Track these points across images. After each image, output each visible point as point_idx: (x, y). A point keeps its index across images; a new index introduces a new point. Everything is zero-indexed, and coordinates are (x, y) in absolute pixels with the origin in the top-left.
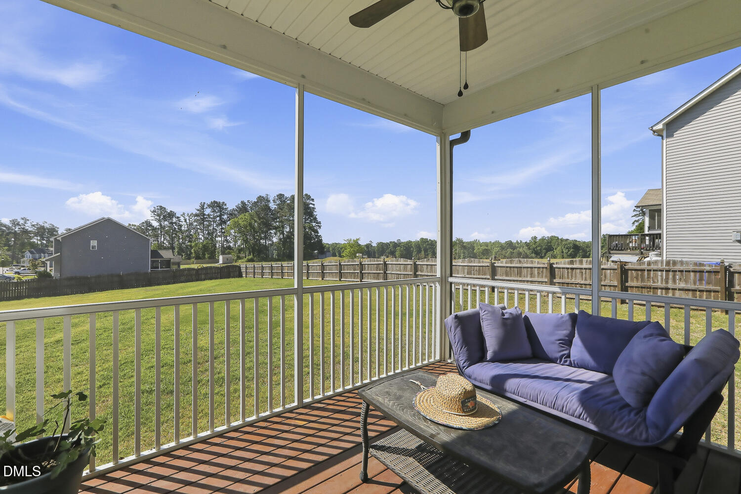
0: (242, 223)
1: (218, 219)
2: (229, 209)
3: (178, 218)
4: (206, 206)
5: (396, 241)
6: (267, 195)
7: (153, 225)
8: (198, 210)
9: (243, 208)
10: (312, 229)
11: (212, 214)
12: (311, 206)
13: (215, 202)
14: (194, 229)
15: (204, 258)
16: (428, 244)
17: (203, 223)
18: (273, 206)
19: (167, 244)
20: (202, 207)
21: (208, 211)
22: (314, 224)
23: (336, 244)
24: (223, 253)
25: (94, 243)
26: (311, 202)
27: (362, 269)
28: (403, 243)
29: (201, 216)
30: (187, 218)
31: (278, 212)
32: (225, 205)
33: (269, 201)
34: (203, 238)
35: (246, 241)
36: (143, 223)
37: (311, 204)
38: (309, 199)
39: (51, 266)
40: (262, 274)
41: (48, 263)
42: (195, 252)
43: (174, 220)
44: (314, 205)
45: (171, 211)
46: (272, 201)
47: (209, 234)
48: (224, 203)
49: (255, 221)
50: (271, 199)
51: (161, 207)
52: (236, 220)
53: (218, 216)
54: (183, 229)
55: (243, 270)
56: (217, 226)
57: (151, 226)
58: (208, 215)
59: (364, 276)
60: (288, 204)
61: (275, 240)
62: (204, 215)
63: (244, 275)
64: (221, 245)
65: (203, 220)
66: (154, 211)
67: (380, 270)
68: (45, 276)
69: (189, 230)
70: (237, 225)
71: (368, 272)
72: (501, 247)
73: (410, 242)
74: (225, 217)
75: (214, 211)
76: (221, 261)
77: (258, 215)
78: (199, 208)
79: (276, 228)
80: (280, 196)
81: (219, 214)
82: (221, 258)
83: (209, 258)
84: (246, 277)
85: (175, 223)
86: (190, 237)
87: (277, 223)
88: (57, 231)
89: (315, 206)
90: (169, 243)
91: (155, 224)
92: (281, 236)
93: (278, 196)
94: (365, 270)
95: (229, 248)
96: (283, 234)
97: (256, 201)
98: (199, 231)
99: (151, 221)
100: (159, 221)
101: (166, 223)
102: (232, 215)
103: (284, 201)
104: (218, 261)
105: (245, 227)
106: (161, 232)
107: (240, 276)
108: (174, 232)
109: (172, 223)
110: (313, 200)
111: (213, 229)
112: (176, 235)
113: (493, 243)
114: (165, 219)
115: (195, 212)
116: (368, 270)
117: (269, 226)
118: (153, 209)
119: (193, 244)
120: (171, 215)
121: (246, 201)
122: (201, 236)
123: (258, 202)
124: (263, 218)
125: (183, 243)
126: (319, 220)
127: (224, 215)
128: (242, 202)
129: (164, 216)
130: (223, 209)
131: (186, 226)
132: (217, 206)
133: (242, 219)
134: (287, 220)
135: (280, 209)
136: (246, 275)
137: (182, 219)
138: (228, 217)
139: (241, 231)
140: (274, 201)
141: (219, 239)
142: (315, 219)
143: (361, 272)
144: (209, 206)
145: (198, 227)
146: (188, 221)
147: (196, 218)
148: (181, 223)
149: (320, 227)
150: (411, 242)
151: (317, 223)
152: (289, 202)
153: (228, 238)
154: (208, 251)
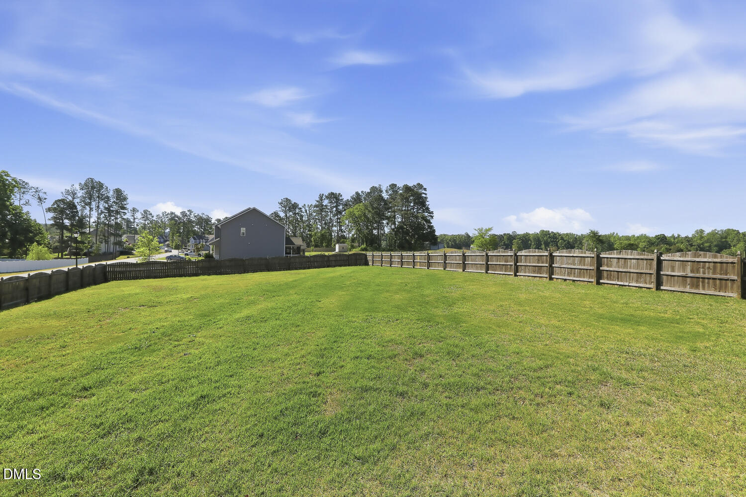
0: (357, 214)
1: (335, 209)
2: (344, 200)
3: (300, 208)
4: (324, 197)
5: (511, 233)
6: (380, 185)
7: (280, 215)
8: (318, 201)
9: (357, 198)
10: (424, 218)
11: (329, 205)
12: (423, 195)
13: (332, 194)
14: (314, 219)
15: (322, 246)
16: (550, 237)
17: (321, 214)
18: (385, 196)
19: (291, 233)
20: (321, 197)
21: (326, 202)
22: (426, 214)
23: (445, 235)
24: (338, 242)
25: (243, 230)
26: (423, 191)
27: (516, 261)
28: (519, 235)
29: (320, 207)
30: (307, 209)
31: (391, 202)
32: (341, 196)
33: (382, 192)
34: (320, 228)
35: (359, 231)
36: (272, 213)
37: (424, 193)
38: (421, 188)
39: (213, 250)
40: (391, 263)
41: (211, 246)
42: (314, 241)
43: (297, 211)
44: (426, 194)
45: (295, 203)
46: (384, 192)
47: (325, 224)
48: (340, 194)
49: (369, 211)
50: (384, 189)
51: (287, 199)
52: (351, 210)
53: (334, 207)
54: (304, 219)
55: (370, 258)
56: (334, 216)
57: (278, 216)
58: (326, 206)
59: (519, 269)
60: (401, 194)
61: (387, 230)
62: (322, 205)
63: (370, 263)
64: (336, 234)
65: (322, 210)
66: (281, 204)
67: (543, 263)
68: (209, 257)
69: (309, 220)
70: (352, 215)
71: (525, 264)
72: (649, 242)
73: (527, 234)
74: (341, 207)
75: (331, 202)
76: (337, 250)
77: (372, 205)
78: (318, 199)
79: (388, 218)
80: (393, 186)
81: (335, 204)
82: (337, 246)
83: (327, 246)
84: (373, 265)
85: (298, 213)
86: (309, 226)
87: (389, 214)
88: (210, 221)
89: (428, 196)
90: (293, 232)
91: (282, 215)
92: (393, 227)
93: (390, 186)
94: (521, 262)
95: (344, 237)
96: (395, 224)
97: (369, 191)
98: (317, 221)
99: (279, 212)
100: (285, 212)
101: (291, 213)
102: (347, 205)
103: (397, 192)
104: (334, 250)
105: (360, 217)
106: (286, 222)
107: (366, 264)
108: (296, 222)
109: (295, 214)
110: (425, 189)
111: (330, 219)
112: (298, 224)
113: (638, 237)
114: (290, 210)
115: (314, 203)
116: (525, 262)
117: (382, 216)
118: (280, 201)
119: (313, 233)
120: (295, 206)
121: (360, 192)
122: (319, 226)
123: (371, 192)
124: (377, 208)
125: (303, 232)
126: (431, 210)
127: (339, 206)
128: (357, 193)
129: (289, 207)
130: (339, 200)
131: (306, 217)
132: (334, 197)
133: (357, 209)
134: (399, 210)
135: (392, 198)
136: (373, 263)
137: (303, 210)
138: (343, 208)
139: (356, 220)
140: (387, 191)
141: (335, 229)
142: (428, 209)
143: (515, 264)
144: (327, 197)
145: (317, 217)
146: (308, 212)
147: (315, 208)
148: (303, 213)
149: (432, 217)
150: (529, 234)
151: (429, 213)
152: (401, 192)
153: (343, 227)
154: (326, 240)
